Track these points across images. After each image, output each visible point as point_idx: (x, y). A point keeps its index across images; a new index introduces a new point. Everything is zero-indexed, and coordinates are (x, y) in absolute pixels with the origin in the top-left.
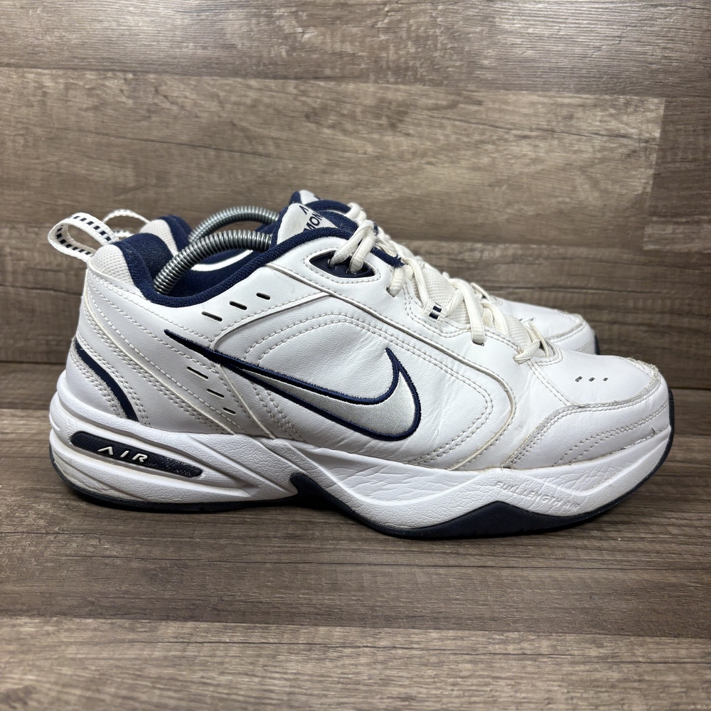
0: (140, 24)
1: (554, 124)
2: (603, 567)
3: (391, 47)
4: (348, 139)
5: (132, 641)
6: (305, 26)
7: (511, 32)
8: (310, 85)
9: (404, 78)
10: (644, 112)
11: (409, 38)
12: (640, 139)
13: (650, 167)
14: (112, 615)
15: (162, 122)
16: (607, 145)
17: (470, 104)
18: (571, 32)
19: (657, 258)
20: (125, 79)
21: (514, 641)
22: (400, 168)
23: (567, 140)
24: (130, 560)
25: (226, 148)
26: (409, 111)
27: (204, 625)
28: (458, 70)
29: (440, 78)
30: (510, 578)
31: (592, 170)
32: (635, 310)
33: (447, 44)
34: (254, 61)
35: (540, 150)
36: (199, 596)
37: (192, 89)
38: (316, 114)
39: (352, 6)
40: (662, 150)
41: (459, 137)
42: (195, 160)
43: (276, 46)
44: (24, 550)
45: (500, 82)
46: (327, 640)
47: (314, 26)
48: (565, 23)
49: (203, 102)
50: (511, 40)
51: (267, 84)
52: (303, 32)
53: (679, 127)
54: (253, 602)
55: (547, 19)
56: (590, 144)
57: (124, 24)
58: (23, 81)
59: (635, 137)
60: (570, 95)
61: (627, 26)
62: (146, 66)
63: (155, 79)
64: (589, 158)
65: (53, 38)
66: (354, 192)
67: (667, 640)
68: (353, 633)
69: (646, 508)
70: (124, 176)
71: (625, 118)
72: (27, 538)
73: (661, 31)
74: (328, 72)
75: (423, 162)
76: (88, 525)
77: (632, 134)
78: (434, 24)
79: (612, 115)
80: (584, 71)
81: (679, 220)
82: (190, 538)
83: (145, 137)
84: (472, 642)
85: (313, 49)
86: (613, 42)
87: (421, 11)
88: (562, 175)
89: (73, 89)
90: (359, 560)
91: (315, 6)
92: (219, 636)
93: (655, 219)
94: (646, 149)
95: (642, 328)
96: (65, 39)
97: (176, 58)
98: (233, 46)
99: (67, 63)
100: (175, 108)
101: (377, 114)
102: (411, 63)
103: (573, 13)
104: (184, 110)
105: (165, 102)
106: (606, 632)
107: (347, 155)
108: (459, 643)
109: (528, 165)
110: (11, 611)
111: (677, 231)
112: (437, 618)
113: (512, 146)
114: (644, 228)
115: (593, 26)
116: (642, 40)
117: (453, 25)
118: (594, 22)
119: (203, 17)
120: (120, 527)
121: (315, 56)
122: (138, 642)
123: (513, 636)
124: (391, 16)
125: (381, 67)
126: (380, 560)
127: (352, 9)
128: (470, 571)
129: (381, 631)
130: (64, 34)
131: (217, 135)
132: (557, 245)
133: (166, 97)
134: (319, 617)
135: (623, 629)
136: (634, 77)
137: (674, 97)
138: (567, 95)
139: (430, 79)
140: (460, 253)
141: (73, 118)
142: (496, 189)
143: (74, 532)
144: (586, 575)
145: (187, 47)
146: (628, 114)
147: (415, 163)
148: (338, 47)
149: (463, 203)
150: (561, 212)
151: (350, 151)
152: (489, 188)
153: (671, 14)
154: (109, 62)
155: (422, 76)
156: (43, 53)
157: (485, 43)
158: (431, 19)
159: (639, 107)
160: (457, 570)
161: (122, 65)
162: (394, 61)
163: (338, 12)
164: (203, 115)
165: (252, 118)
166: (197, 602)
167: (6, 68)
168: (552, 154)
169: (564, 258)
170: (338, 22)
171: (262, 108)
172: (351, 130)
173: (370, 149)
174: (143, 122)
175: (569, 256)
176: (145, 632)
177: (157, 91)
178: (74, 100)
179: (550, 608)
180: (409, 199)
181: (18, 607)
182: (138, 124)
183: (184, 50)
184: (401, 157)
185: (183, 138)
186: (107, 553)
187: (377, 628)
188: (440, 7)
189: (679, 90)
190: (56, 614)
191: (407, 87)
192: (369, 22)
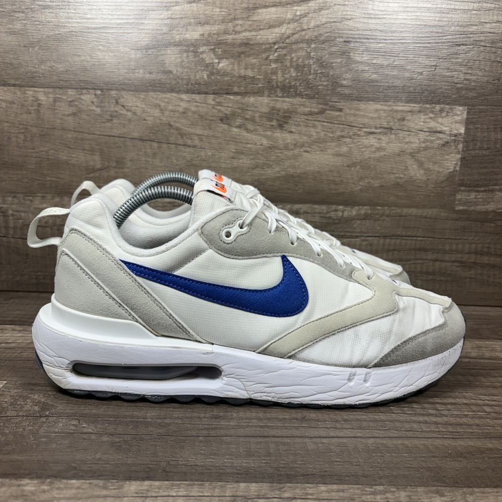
0: (106, 58)
1: (392, 124)
2: (439, 436)
3: (279, 72)
4: (250, 135)
5: (105, 497)
6: (220, 58)
7: (362, 62)
8: (224, 98)
9: (288, 93)
10: (453, 116)
11: (291, 66)
12: (451, 134)
13: (459, 152)
14: (90, 477)
15: (120, 124)
16: (429, 138)
17: (334, 111)
18: (402, 63)
19: (466, 215)
20: (95, 95)
21: (381, 493)
22: (286, 155)
23: (401, 135)
24: (101, 435)
25: (165, 141)
26: (292, 116)
27: (157, 483)
28: (326, 88)
29: (313, 93)
30: (374, 445)
31: (419, 155)
32: (451, 251)
33: (318, 70)
34: (185, 82)
35: (382, 142)
36: (152, 461)
37: (141, 101)
38: (227, 118)
39: (252, 45)
40: (466, 141)
41: (327, 133)
42: (143, 150)
43: (200, 72)
44: (24, 430)
45: (354, 96)
46: (246, 493)
47: (226, 58)
48: (398, 56)
49: (149, 110)
50: (361, 67)
51: (193, 97)
52: (219, 63)
53: (477, 126)
54: (191, 465)
55: (385, 54)
56: (417, 137)
57: (96, 58)
58: (24, 96)
59: (448, 133)
60: (403, 104)
61: (440, 59)
62: (109, 85)
63: (117, 94)
64: (416, 147)
65: (46, 67)
66: (254, 171)
67: (490, 490)
68: (264, 487)
69: (467, 393)
70: (93, 160)
71: (440, 120)
72: (26, 420)
73: (463, 62)
74: (236, 89)
75: (302, 150)
76: (70, 410)
77: (445, 131)
78: (309, 57)
79: (431, 118)
80: (412, 89)
81: (479, 189)
82: (144, 418)
83: (108, 134)
84: (350, 493)
85: (225, 74)
86: (431, 69)
87: (300, 48)
88: (398, 159)
89: (59, 101)
90: (266, 434)
91: (227, 45)
92: (168, 492)
93: (463, 188)
94: (455, 141)
95: (456, 264)
96: (54, 68)
97: (130, 80)
98: (171, 72)
99: (56, 84)
100: (129, 113)
101: (270, 118)
102: (293, 84)
103: (403, 50)
104: (136, 115)
105: (122, 110)
106: (446, 485)
107: (249, 146)
108: (341, 494)
109: (375, 152)
110: (16, 474)
111: (478, 197)
112: (323, 476)
113: (363, 139)
114: (455, 195)
115: (417, 59)
116: (450, 68)
117: (322, 58)
118: (417, 56)
119: (150, 53)
120: (93, 411)
121: (227, 79)
122: (110, 497)
123: (380, 489)
124: (279, 51)
125: (273, 86)
126: (281, 434)
127: (252, 47)
128: (345, 440)
129: (284, 486)
130: (54, 64)
131: (159, 133)
132: (395, 207)
133: (123, 106)
134: (239, 476)
135: (457, 483)
136: (445, 93)
137: (473, 106)
138: (400, 104)
139: (306, 95)
140: (328, 212)
141: (58, 121)
142: (352, 169)
143: (60, 415)
144: (428, 442)
145: (139, 73)
146: (443, 117)
147: (296, 151)
148: (243, 72)
149: (330, 179)
150: (397, 184)
151: (252, 144)
152: (347, 168)
153: (469, 51)
154: (85, 83)
155: (300, 92)
156: (39, 77)
157: (344, 69)
158: (307, 54)
159: (449, 112)
160: (336, 440)
161: (94, 85)
162: (281, 82)
163: (243, 49)
164: (149, 119)
165: (183, 121)
166: (151, 466)
167: (13, 87)
168: (391, 145)
169: (400, 216)
170: (243, 56)
171: (190, 114)
172: (252, 129)
173: (265, 142)
174: (107, 124)
175: (403, 214)
176: (115, 489)
177: (117, 102)
178: (59, 109)
179: (404, 467)
180: (292, 176)
181: (22, 471)
182: (104, 125)
183: (136, 74)
184: (286, 147)
185: (135, 134)
186: (85, 430)
187: (281, 483)
188: (313, 46)
189: (476, 101)
190: (49, 477)
191: (291, 100)
192: (264, 56)
